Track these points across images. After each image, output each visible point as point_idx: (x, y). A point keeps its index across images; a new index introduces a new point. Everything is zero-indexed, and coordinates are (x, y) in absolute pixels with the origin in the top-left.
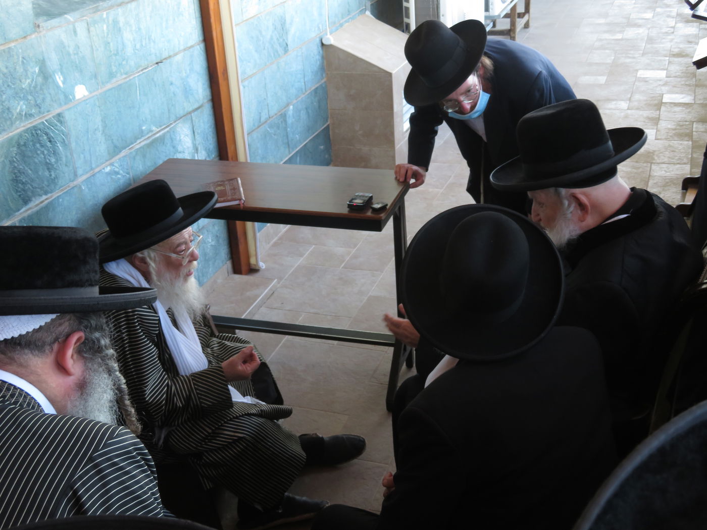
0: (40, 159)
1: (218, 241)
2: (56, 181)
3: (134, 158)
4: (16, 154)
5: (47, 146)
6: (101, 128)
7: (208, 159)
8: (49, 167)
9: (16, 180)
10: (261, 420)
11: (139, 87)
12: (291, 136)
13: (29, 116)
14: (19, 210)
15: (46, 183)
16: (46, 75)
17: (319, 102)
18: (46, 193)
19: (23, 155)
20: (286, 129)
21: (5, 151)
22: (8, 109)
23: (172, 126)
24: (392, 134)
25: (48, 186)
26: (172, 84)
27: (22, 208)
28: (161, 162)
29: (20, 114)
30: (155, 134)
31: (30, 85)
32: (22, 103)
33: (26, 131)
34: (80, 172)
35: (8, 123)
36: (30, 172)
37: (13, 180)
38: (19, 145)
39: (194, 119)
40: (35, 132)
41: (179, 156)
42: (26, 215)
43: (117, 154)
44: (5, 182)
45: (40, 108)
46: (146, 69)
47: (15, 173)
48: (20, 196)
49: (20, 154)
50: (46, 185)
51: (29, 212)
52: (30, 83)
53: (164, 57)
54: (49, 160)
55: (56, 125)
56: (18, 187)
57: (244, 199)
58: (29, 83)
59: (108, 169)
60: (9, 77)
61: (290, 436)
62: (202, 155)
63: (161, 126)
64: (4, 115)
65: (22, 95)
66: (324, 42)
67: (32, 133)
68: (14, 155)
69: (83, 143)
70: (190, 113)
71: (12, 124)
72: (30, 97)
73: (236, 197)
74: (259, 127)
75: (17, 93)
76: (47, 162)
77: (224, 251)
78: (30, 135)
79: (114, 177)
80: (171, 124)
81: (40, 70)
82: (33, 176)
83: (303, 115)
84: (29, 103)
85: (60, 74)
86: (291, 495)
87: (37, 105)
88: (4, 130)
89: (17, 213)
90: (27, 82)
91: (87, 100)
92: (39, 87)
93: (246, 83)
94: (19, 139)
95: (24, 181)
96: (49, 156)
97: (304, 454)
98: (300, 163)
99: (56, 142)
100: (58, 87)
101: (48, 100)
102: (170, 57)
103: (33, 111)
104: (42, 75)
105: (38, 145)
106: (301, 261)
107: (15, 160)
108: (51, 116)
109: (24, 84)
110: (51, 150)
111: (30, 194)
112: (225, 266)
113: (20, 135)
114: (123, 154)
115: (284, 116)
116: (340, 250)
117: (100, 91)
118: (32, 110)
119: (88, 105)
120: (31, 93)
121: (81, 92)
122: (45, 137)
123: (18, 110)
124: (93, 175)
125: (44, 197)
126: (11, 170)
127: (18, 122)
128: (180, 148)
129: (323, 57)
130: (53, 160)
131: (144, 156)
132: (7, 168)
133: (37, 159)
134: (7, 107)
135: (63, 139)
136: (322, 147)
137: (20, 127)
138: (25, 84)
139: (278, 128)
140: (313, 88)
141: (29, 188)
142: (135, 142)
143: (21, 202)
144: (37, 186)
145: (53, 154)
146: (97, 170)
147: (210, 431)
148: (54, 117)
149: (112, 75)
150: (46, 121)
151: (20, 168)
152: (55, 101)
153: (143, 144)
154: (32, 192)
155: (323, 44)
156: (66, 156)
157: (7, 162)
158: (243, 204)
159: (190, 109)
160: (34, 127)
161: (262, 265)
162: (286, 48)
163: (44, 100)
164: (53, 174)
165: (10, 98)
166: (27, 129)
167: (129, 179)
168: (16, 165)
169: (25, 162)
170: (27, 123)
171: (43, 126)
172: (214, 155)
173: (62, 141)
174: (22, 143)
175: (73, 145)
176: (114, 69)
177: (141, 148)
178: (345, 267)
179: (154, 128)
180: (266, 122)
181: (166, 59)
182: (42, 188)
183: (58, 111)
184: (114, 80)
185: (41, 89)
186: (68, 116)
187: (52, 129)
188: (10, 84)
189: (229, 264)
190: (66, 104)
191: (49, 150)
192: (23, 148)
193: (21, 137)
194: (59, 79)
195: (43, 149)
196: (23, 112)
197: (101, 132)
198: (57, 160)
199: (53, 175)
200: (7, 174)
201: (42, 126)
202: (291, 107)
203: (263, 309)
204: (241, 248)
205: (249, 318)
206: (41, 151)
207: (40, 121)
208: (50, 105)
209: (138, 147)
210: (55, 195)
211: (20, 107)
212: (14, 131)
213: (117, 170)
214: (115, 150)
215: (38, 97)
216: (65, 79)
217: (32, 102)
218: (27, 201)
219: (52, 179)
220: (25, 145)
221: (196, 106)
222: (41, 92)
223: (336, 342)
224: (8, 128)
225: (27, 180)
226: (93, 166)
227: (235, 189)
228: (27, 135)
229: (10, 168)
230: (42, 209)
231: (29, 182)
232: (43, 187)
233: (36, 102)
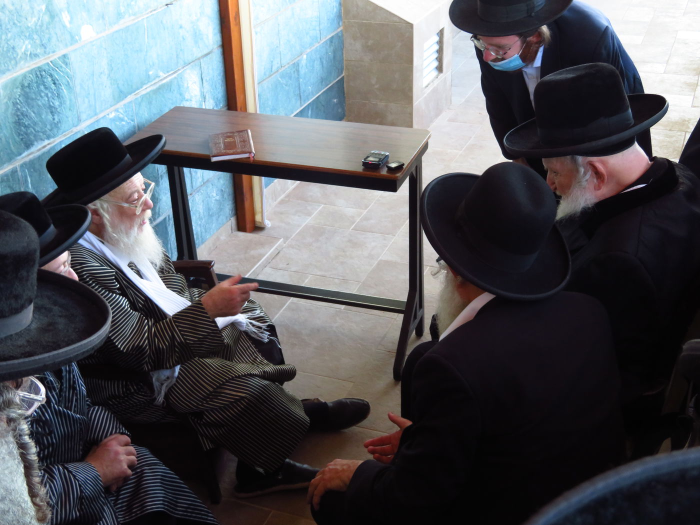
0: (43, 101)
1: (222, 196)
2: (59, 125)
3: (140, 105)
4: (20, 96)
5: (51, 89)
6: (107, 72)
7: (214, 109)
8: (52, 110)
9: (18, 123)
10: (265, 382)
11: (147, 30)
12: (303, 87)
13: (34, 56)
14: (20, 154)
15: (48, 127)
16: (52, 14)
17: (334, 51)
18: (48, 138)
19: (26, 96)
20: (298, 79)
21: (9, 92)
22: (13, 48)
23: (180, 72)
25: (51, 130)
26: (181, 27)
27: (24, 152)
28: (167, 110)
29: (25, 54)
30: (161, 81)
31: (36, 24)
32: (27, 42)
33: (31, 72)
34: (85, 117)
35: (13, 62)
36: (33, 115)
37: (15, 122)
38: (23, 86)
39: (203, 65)
40: (40, 74)
41: (187, 104)
42: (28, 159)
43: (123, 99)
44: (8, 124)
45: (45, 48)
46: (154, 10)
47: (18, 116)
48: (22, 139)
49: (24, 96)
50: (49, 129)
51: (31, 157)
52: (36, 21)
54: (53, 103)
55: (61, 67)
56: (21, 130)
57: (254, 152)
59: (112, 115)
60: (15, 15)
61: (292, 400)
63: (168, 72)
64: (9, 55)
65: (27, 34)
67: (36, 74)
68: (18, 97)
69: (88, 86)
70: (199, 58)
71: (16, 63)
72: (35, 37)
73: (246, 150)
74: (270, 76)
75: (22, 32)
76: (50, 105)
77: (228, 206)
78: (35, 76)
79: (118, 123)
80: (179, 70)
81: (47, 7)
82: (36, 119)
83: (317, 65)
84: (35, 42)
85: (66, 12)
86: (292, 462)
87: (43, 45)
88: (8, 70)
89: (18, 158)
90: (33, 21)
91: (93, 41)
92: (45, 26)
93: (259, 29)
94: (23, 80)
95: (26, 123)
96: (53, 99)
98: (311, 117)
99: (60, 84)
100: (64, 26)
101: (54, 40)
103: (39, 51)
104: (48, 13)
105: (42, 87)
106: (309, 220)
107: (18, 101)
108: (56, 57)
109: (30, 22)
110: (55, 92)
111: (32, 137)
112: (230, 223)
113: (25, 76)
114: (128, 99)
116: (350, 210)
117: (107, 32)
118: (37, 50)
119: (94, 47)
120: (37, 32)
121: (88, 33)
122: (50, 79)
123: (23, 50)
124: (97, 121)
126: (14, 112)
127: (22, 62)
128: (187, 96)
129: (340, 4)
130: (57, 103)
131: (150, 103)
132: (10, 111)
133: (41, 102)
134: (12, 46)
135: (68, 82)
136: (335, 100)
137: (24, 68)
138: (32, 22)
139: (290, 78)
140: (330, 37)
141: (31, 131)
142: (141, 88)
143: (23, 145)
144: (39, 130)
145: (57, 97)
146: (101, 115)
147: (212, 390)
148: (59, 58)
149: (119, 16)
150: (51, 62)
151: (23, 111)
152: (61, 41)
153: (149, 90)
154: (35, 136)
156: (71, 100)
157: (11, 104)
158: (253, 157)
159: (200, 55)
160: (39, 68)
163: (49, 39)
164: (56, 117)
165: (15, 36)
166: (32, 70)
167: (134, 127)
168: (19, 107)
169: (28, 105)
170: (32, 63)
171: (47, 67)
172: (222, 104)
173: (67, 83)
175: (78, 89)
176: (122, 9)
177: (147, 94)
178: (355, 229)
179: (161, 74)
180: (277, 71)
182: (44, 133)
183: (64, 52)
184: (122, 21)
185: (47, 28)
186: (73, 58)
187: (56, 71)
188: (16, 22)
189: (233, 221)
190: (71, 44)
191: (53, 92)
192: (27, 90)
193: (25, 78)
194: (65, 18)
195: (47, 92)
196: (28, 51)
197: (106, 76)
198: (61, 104)
199: (56, 120)
200: (9, 116)
202: (305, 56)
203: (268, 270)
204: (247, 203)
205: (252, 277)
206: (45, 93)
207: (45, 62)
208: (55, 45)
209: (144, 93)
211: (24, 46)
212: (18, 71)
213: (121, 116)
214: (120, 94)
215: (44, 36)
216: (72, 18)
217: (38, 42)
218: (29, 146)
219: (55, 124)
220: (29, 86)
221: (204, 52)
222: (47, 31)
223: (343, 307)
224: (13, 67)
225: (30, 123)
226: (98, 111)
227: (245, 142)
228: (31, 76)
229: (13, 110)
230: (43, 154)
231: (32, 125)
232: (46, 131)
233: (41, 41)
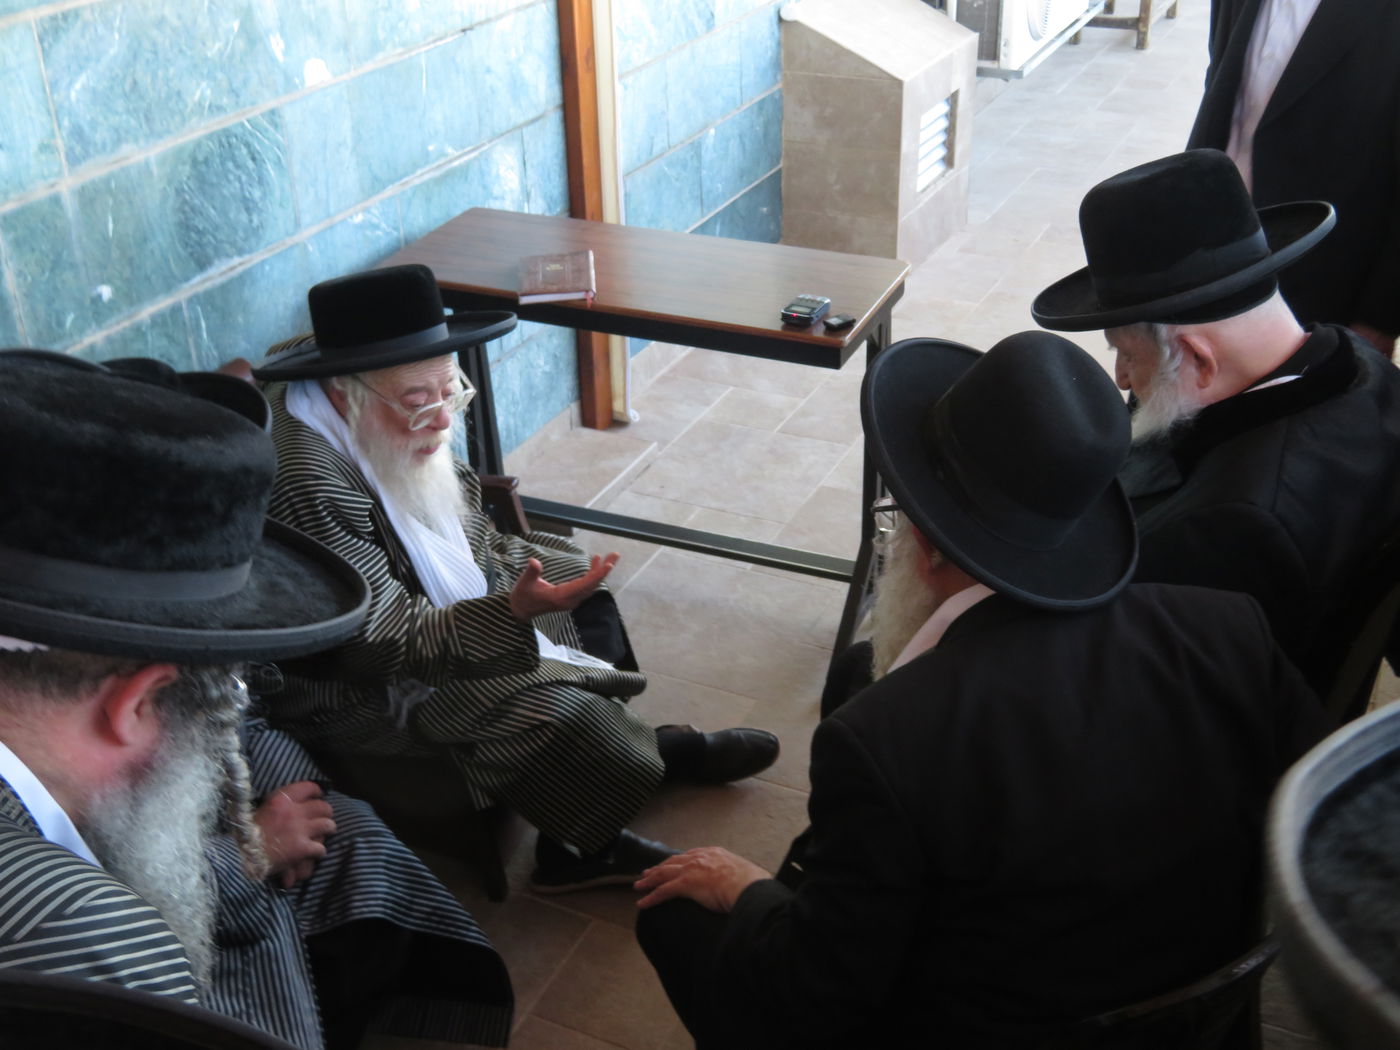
0: (232, 190)
1: (556, 365)
2: (261, 231)
3: (410, 203)
4: (189, 178)
5: (248, 168)
6: (349, 141)
7: (547, 214)
8: (248, 206)
9: (185, 226)
10: (589, 696)
11: (427, 72)
12: (707, 184)
13: (216, 109)
14: (187, 279)
15: (241, 234)
16: (252, 37)
17: (766, 126)
18: (240, 252)
19: (202, 181)
20: (698, 170)
21: (169, 170)
22: (179, 94)
23: (485, 148)
24: (895, 194)
25: (245, 240)
26: (488, 71)
27: (194, 276)
28: (457, 212)
29: (200, 104)
30: (451, 161)
31: (221, 53)
32: (204, 84)
33: (210, 137)
34: (306, 219)
35: (177, 118)
36: (212, 212)
37: (180, 224)
38: (195, 162)
39: (526, 138)
40: (226, 141)
41: (495, 205)
42: (201, 289)
43: (378, 192)
44: (167, 226)
45: (238, 96)
46: (441, 39)
47: (184, 212)
48: (191, 254)
49: (196, 177)
50: (241, 238)
51: (208, 285)
52: (222, 49)
53: (477, 19)
54: (250, 193)
55: (266, 130)
56: (190, 238)
57: (594, 290)
58: (219, 50)
59: (359, 219)
60: (183, 35)
61: (637, 729)
62: (537, 207)
63: (463, 147)
64: (170, 105)
65: (205, 72)
66: (785, 16)
67: (220, 141)
68: (185, 179)
69: (315, 166)
70: (520, 127)
71: (184, 121)
72: (220, 75)
73: (582, 285)
74: (648, 163)
75: (195, 66)
76: (245, 198)
77: (566, 384)
78: (217, 145)
79: (368, 233)
80: (483, 145)
81: (242, 26)
82: (218, 220)
83: (734, 147)
84: (219, 85)
85: (278, 35)
86: (633, 835)
87: (233, 91)
88: (168, 132)
89: (184, 286)
90: (216, 47)
91: (327, 88)
92: (238, 57)
93: (630, 80)
94: (195, 151)
95: (201, 227)
96: (250, 185)
97: (660, 763)
98: (721, 235)
99: (264, 161)
100: (273, 60)
101: (254, 82)
102: (488, 21)
103: (225, 101)
104: (245, 35)
105: (230, 165)
106: (705, 413)
107: (186, 187)
108: (257, 112)
109: (211, 50)
110: (254, 174)
111: (210, 251)
112: (568, 412)
113: (198, 144)
114: (389, 191)
115: (696, 148)
116: (778, 400)
117: (353, 73)
118: (222, 99)
119: (329, 98)
120: (222, 68)
121: (316, 73)
122: (244, 151)
123: (196, 98)
124: (331, 227)
125: (236, 260)
126: (177, 205)
127: (194, 120)
128: (496, 191)
129: (779, 44)
130: (257, 194)
131: (428, 200)
132: (170, 203)
133: (228, 190)
134: (176, 91)
135: (279, 158)
136: (765, 209)
137: (198, 130)
138: (213, 50)
139: (684, 166)
140: (758, 99)
141: (210, 242)
142: (413, 172)
143: (193, 264)
144: (224, 239)
145: (258, 182)
146: (339, 218)
147: (490, 705)
148: (263, 115)
149: (375, 46)
150: (248, 121)
151: (195, 204)
152: (268, 85)
153: (426, 177)
154: (216, 249)
155: (780, 20)
156: (282, 189)
157: (171, 192)
158: (592, 299)
159: (521, 120)
160: (225, 130)
161: (633, 415)
162: (710, 21)
163: (245, 83)
164: (255, 218)
165: (182, 73)
166: (212, 134)
167: (398, 240)
168: (187, 197)
169: (204, 193)
170: (212, 121)
171: (241, 130)
172: (559, 208)
173: (276, 160)
174: (201, 158)
175: (296, 169)
176: (381, 35)
177: (423, 184)
178: (782, 431)
179: (450, 150)
180: (661, 155)
181: (481, 23)
182: (233, 244)
183: (272, 104)
184: (380, 56)
185: (241, 61)
186: (289, 115)
187: (257, 137)
188: (184, 47)
189: (574, 409)
190: (286, 92)
191: (250, 175)
192: (203, 168)
193: (200, 147)
194: (276, 45)
195: (239, 172)
196: (205, 100)
197: (349, 150)
198: (264, 196)
199: (256, 222)
200: (169, 212)
201: (239, 131)
202: (712, 131)
203: (627, 495)
204: (599, 380)
205: (599, 508)
206: (235, 175)
207: (236, 121)
208: (257, 93)
209: (417, 182)
210: (256, 258)
211: (201, 91)
212: (186, 135)
213: (375, 220)
214: (376, 184)
215: (236, 75)
216: (288, 46)
217: (225, 84)
218: (204, 265)
219: (253, 228)
220: (206, 161)
221: (532, 115)
222: (242, 67)
223: (749, 566)
224: (177, 128)
225: (206, 226)
226: (332, 210)
227: (582, 271)
228: (210, 144)
229: (175, 202)
230: (231, 281)
231: (211, 229)
232: (236, 242)
233: (231, 84)
